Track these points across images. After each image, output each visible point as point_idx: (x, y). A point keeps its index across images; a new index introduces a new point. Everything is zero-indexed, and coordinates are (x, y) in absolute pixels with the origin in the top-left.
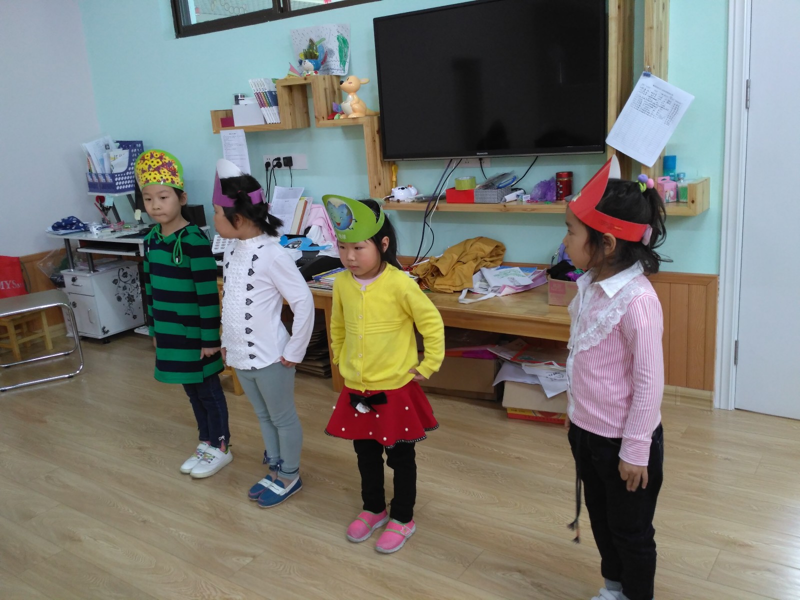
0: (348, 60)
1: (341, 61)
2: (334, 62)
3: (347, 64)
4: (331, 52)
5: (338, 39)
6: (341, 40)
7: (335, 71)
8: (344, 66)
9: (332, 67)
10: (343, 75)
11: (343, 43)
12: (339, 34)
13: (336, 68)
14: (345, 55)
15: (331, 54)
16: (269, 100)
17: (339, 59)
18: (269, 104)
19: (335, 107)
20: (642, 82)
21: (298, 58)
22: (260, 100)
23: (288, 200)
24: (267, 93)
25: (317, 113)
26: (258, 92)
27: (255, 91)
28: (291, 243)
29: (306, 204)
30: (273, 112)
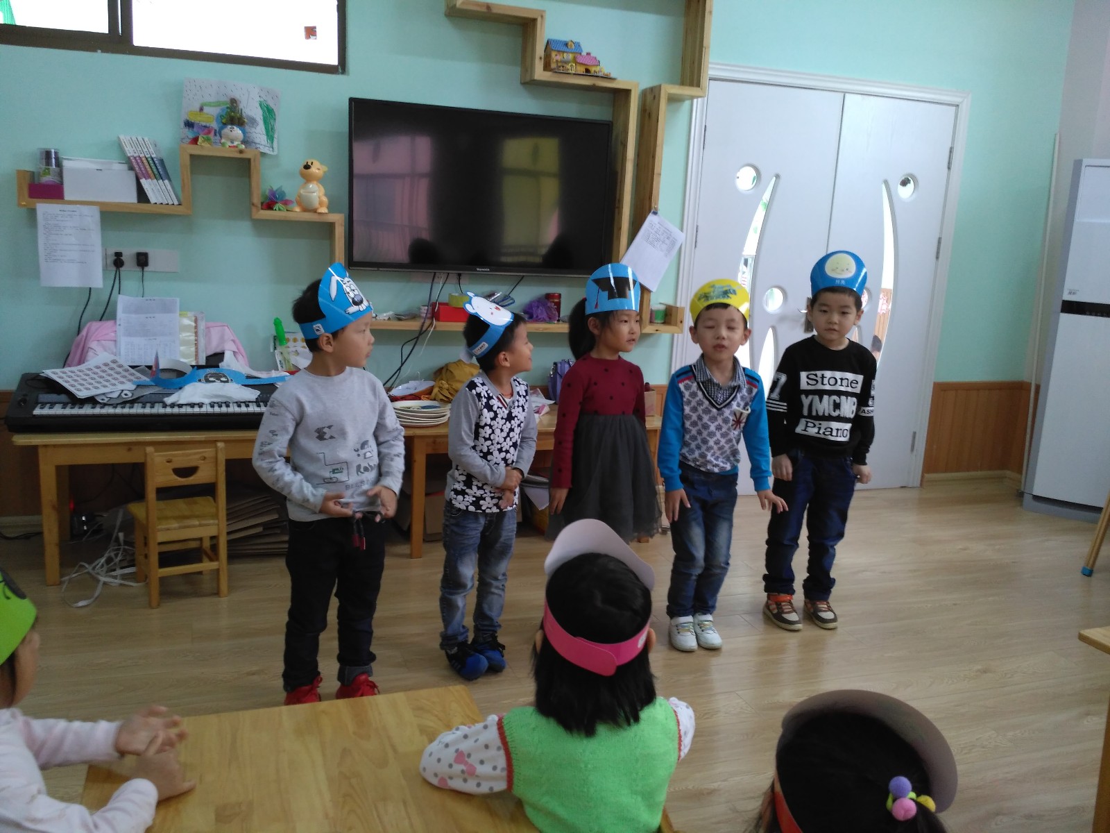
0: (276, 136)
1: (267, 135)
2: (259, 134)
3: (275, 141)
4: (253, 121)
5: (260, 105)
6: (265, 108)
7: (261, 147)
8: (272, 143)
9: (257, 141)
10: (272, 153)
11: (269, 114)
12: (262, 100)
13: (263, 143)
14: (272, 129)
15: (253, 123)
16: (157, 169)
17: (264, 132)
18: (157, 176)
19: (273, 193)
20: (651, 218)
21: (184, 117)
22: (140, 168)
23: (151, 315)
24: (155, 160)
25: (257, 200)
26: (136, 155)
27: (130, 153)
28: (206, 377)
29: (196, 321)
30: (164, 187)
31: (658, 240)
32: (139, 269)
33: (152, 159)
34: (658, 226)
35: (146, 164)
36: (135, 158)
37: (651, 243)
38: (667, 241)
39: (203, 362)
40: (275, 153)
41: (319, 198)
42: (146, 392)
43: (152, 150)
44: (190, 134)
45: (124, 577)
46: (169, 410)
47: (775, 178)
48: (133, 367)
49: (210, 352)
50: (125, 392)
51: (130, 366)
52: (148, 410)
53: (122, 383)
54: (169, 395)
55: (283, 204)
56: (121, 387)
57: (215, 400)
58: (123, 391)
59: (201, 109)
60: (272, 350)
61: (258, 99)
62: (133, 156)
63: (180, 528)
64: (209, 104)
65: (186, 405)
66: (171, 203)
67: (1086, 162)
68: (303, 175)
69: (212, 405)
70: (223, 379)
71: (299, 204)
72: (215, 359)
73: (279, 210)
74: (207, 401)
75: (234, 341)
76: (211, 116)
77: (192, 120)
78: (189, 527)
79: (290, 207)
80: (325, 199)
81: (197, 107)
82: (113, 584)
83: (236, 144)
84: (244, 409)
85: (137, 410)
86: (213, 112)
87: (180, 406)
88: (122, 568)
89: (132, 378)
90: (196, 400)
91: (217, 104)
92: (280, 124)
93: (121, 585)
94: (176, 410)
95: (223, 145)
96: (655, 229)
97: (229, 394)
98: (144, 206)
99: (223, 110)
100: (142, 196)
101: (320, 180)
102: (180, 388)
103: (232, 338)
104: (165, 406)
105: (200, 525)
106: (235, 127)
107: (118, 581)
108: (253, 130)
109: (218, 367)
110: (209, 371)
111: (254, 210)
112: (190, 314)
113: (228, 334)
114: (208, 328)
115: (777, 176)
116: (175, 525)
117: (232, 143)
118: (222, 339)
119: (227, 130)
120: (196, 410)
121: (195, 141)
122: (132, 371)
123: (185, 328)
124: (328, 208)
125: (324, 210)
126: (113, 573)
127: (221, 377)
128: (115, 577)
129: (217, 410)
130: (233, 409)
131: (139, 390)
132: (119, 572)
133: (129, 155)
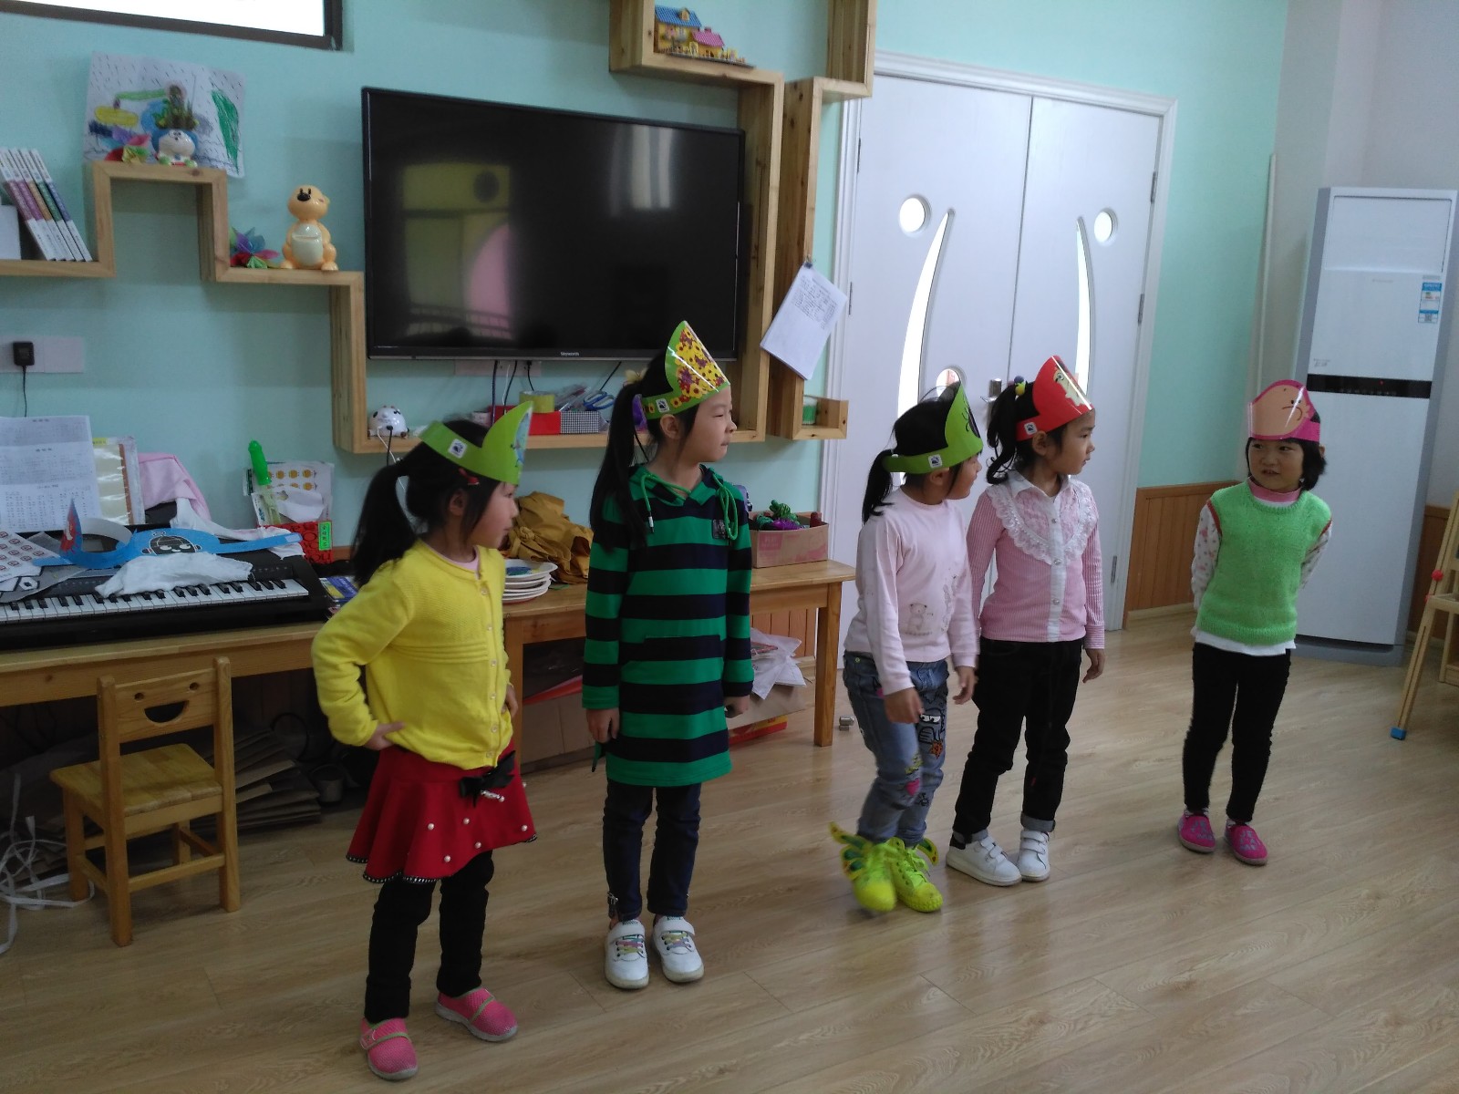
0: (240, 148)
1: (227, 147)
2: (214, 144)
3: (240, 154)
4: (205, 124)
5: (214, 98)
6: (221, 103)
7: (219, 165)
8: (235, 157)
9: (212, 155)
10: (236, 175)
11: (228, 112)
12: (215, 89)
13: (222, 159)
14: (233, 136)
15: (205, 129)
16: (56, 203)
17: (223, 143)
18: (58, 216)
19: (244, 240)
20: (803, 273)
21: (90, 116)
22: (27, 202)
23: (46, 446)
24: (51, 187)
25: (222, 250)
26: (18, 179)
27: (8, 175)
28: (153, 544)
29: (122, 453)
30: (66, 233)
31: (812, 304)
32: (18, 370)
33: (47, 186)
34: (812, 284)
35: (37, 194)
36: (17, 185)
37: (805, 310)
38: (825, 307)
39: (140, 520)
40: (242, 175)
41: (324, 247)
42: (62, 577)
43: (45, 171)
44: (106, 146)
45: (49, 893)
46: (109, 607)
47: (947, 215)
48: (26, 535)
49: (152, 504)
50: (24, 580)
51: (21, 534)
52: (73, 610)
53: (14, 564)
54: (105, 579)
55: (262, 258)
56: (15, 572)
57: (183, 583)
58: (20, 578)
59: (117, 104)
60: (245, 493)
61: (211, 88)
62: (14, 182)
63: (162, 806)
64: (131, 97)
65: (136, 595)
66: (79, 258)
67: (1335, 191)
68: (293, 210)
69: (179, 592)
70: (184, 546)
71: (288, 255)
72: (161, 514)
73: (256, 267)
74: (168, 586)
75: (187, 482)
76: (133, 115)
77: (102, 121)
78: (174, 803)
79: (273, 261)
80: (332, 249)
81: (110, 100)
82: (35, 908)
83: (183, 159)
84: (234, 596)
85: (54, 610)
86: (134, 108)
87: (127, 598)
88: (42, 877)
89: (29, 554)
90: (152, 585)
91: (142, 96)
92: (245, 130)
93: (47, 907)
94: (122, 606)
95: (162, 161)
96: (809, 289)
97: (204, 572)
98: (32, 266)
99: (153, 106)
100: (30, 248)
101: (321, 219)
102: (118, 567)
103: (186, 477)
104: (100, 600)
105: (194, 798)
106: (182, 133)
107: (41, 902)
108: (205, 137)
109: (169, 526)
110: (154, 534)
111: (219, 269)
112: (111, 441)
113: (178, 472)
114: (142, 463)
115: (951, 213)
116: (154, 803)
117: (177, 157)
118: (168, 479)
119: (169, 138)
120: (156, 603)
121: (116, 155)
122: (26, 542)
123: (104, 466)
124: (337, 261)
125: (332, 266)
126: (28, 888)
127: (180, 543)
128: (33, 895)
129: (189, 600)
130: (217, 597)
131: (46, 574)
132: (37, 885)
133: (7, 179)
